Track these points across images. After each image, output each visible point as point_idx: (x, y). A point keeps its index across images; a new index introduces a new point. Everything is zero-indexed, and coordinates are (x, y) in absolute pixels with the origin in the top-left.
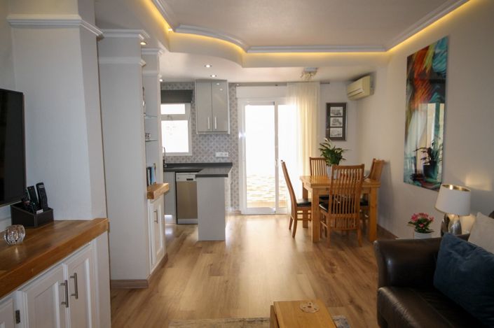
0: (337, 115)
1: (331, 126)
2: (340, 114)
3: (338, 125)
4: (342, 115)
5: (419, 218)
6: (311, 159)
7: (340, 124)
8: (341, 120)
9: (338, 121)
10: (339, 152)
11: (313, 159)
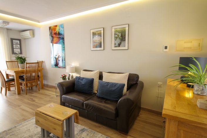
0: (17, 44)
1: (14, 48)
2: (18, 43)
3: (18, 48)
4: (19, 44)
5: (63, 76)
6: (7, 62)
7: (19, 47)
8: (19, 46)
9: (17, 46)
10: (24, 58)
11: (8, 62)
